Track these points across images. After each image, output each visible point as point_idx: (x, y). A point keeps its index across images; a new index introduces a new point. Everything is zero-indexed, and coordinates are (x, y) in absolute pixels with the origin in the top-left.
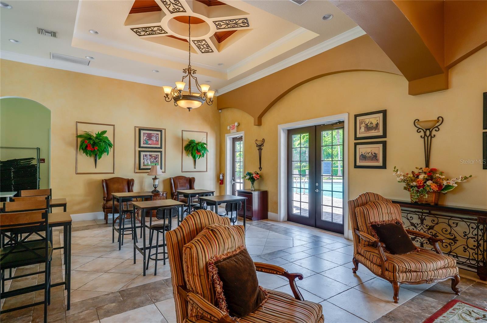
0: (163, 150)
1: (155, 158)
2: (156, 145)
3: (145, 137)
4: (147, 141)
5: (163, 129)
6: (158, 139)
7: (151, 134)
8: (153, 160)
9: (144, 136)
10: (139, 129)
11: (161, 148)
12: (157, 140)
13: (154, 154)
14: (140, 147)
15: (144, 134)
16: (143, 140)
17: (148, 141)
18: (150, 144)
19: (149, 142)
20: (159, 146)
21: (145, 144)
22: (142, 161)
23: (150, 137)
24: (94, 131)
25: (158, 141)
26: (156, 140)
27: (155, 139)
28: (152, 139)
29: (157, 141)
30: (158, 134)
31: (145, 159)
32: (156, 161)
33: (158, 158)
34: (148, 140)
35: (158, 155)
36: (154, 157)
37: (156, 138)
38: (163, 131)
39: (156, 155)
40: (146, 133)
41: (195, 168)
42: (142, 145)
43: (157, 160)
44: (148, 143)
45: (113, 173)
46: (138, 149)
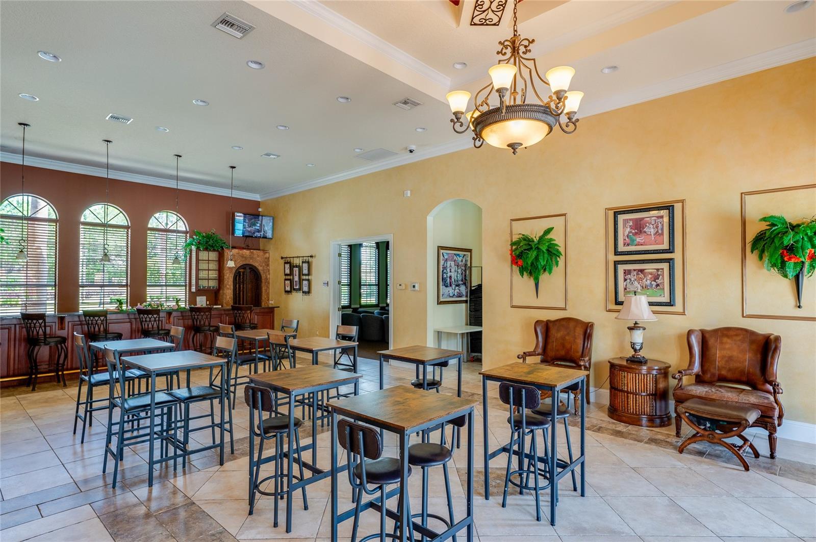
0: (677, 256)
1: (656, 278)
2: (657, 244)
3: (628, 230)
4: (632, 236)
5: (677, 202)
6: (662, 229)
7: (643, 219)
8: (649, 282)
9: (624, 226)
10: (615, 212)
11: (670, 250)
12: (660, 232)
13: (650, 268)
14: (617, 253)
15: (626, 221)
16: (624, 235)
17: (634, 238)
18: (642, 245)
19: (638, 240)
20: (665, 246)
21: (628, 245)
22: (621, 284)
23: (639, 227)
24: (534, 230)
25: (662, 234)
26: (658, 231)
27: (652, 230)
28: (645, 232)
29: (659, 234)
30: (662, 217)
31: (628, 280)
32: (658, 285)
33: (663, 276)
34: (636, 234)
35: (663, 269)
36: (651, 274)
37: (657, 227)
38: (678, 208)
39: (658, 270)
40: (630, 220)
41: (799, 307)
42: (621, 248)
43: (659, 281)
44: (635, 243)
45: (565, 309)
46: (613, 258)
